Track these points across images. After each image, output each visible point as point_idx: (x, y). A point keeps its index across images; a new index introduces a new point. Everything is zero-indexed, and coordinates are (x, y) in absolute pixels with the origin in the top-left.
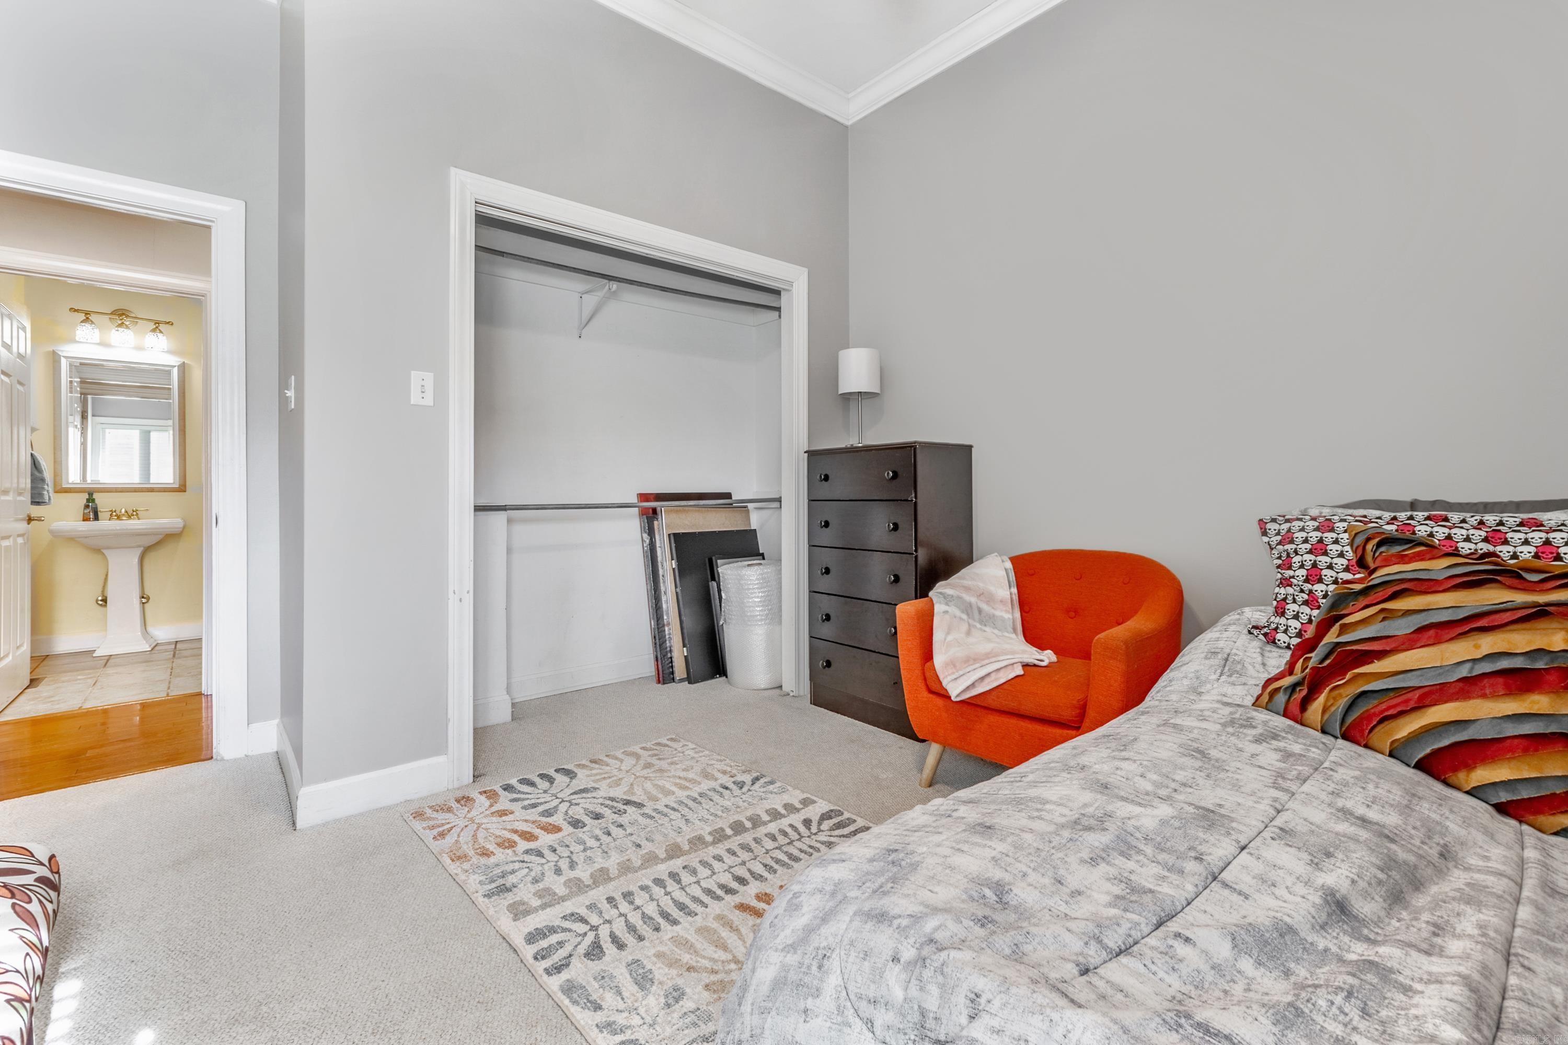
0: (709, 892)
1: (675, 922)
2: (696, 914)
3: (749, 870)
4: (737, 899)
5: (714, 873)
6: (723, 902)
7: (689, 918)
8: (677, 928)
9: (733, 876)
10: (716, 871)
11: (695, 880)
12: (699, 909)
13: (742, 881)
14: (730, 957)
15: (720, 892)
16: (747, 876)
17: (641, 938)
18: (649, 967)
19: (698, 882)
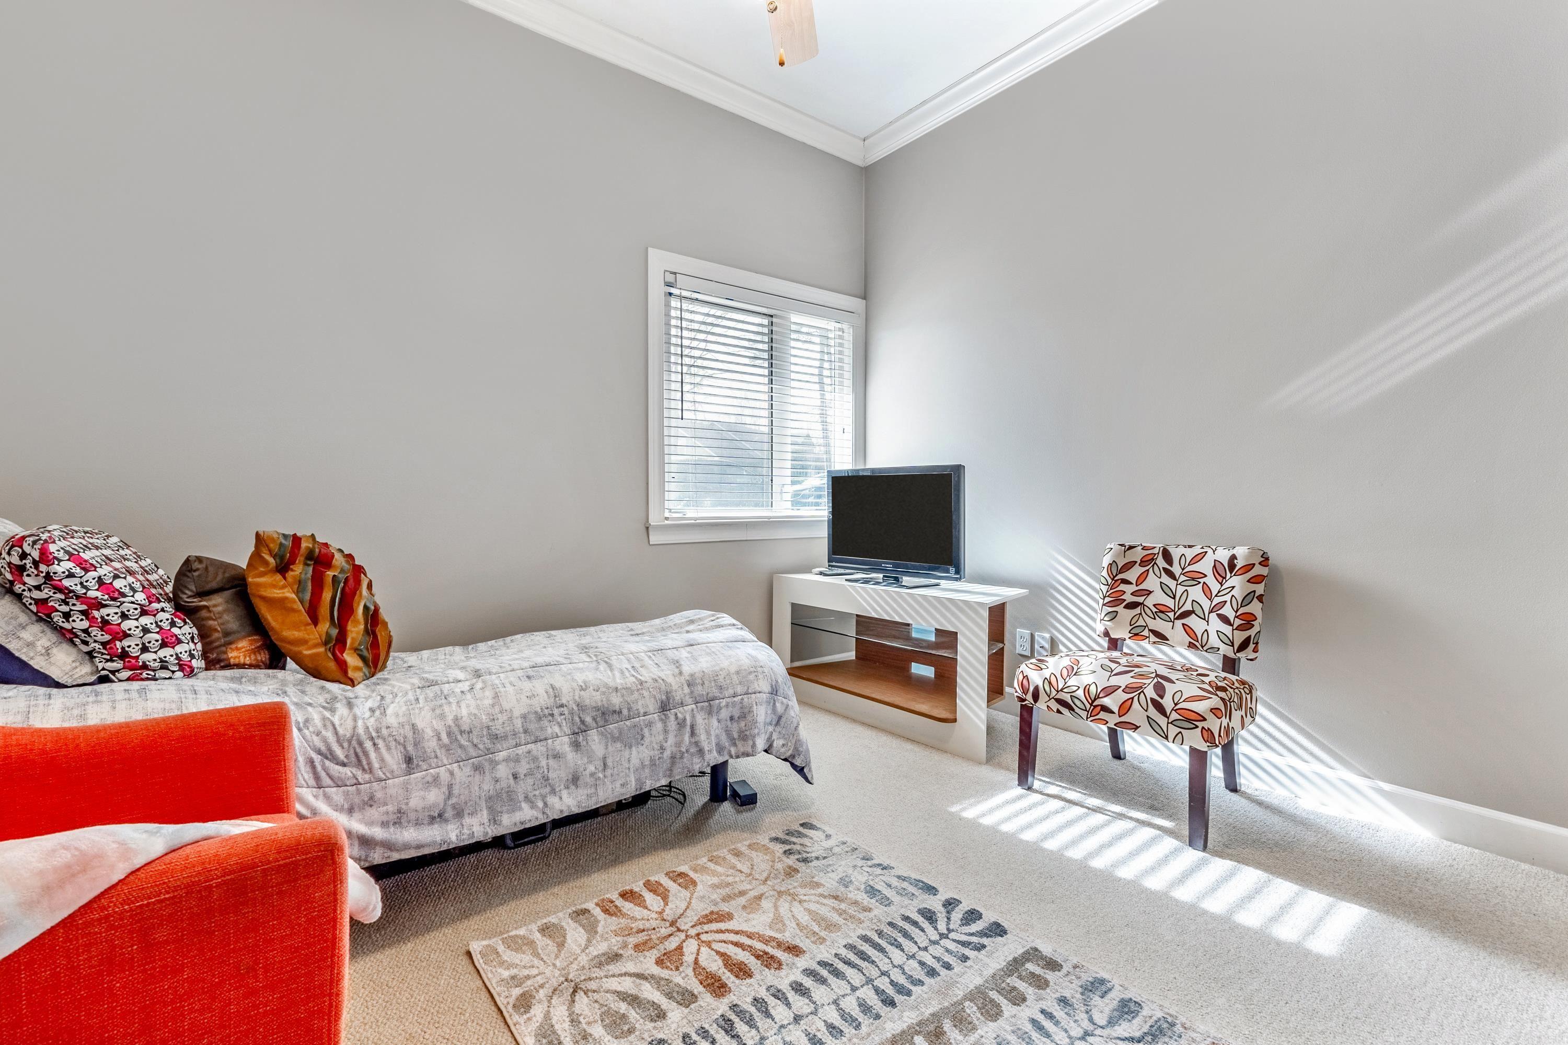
0: (837, 973)
1: (865, 939)
2: (845, 946)
3: (788, 1005)
4: (803, 962)
5: (835, 1002)
6: (818, 960)
7: (851, 942)
8: (860, 932)
9: (810, 997)
10: (833, 1007)
11: (858, 993)
12: (844, 952)
13: (799, 988)
14: (805, 904)
15: (824, 973)
16: (791, 995)
17: (891, 924)
18: (873, 901)
19: (854, 989)
